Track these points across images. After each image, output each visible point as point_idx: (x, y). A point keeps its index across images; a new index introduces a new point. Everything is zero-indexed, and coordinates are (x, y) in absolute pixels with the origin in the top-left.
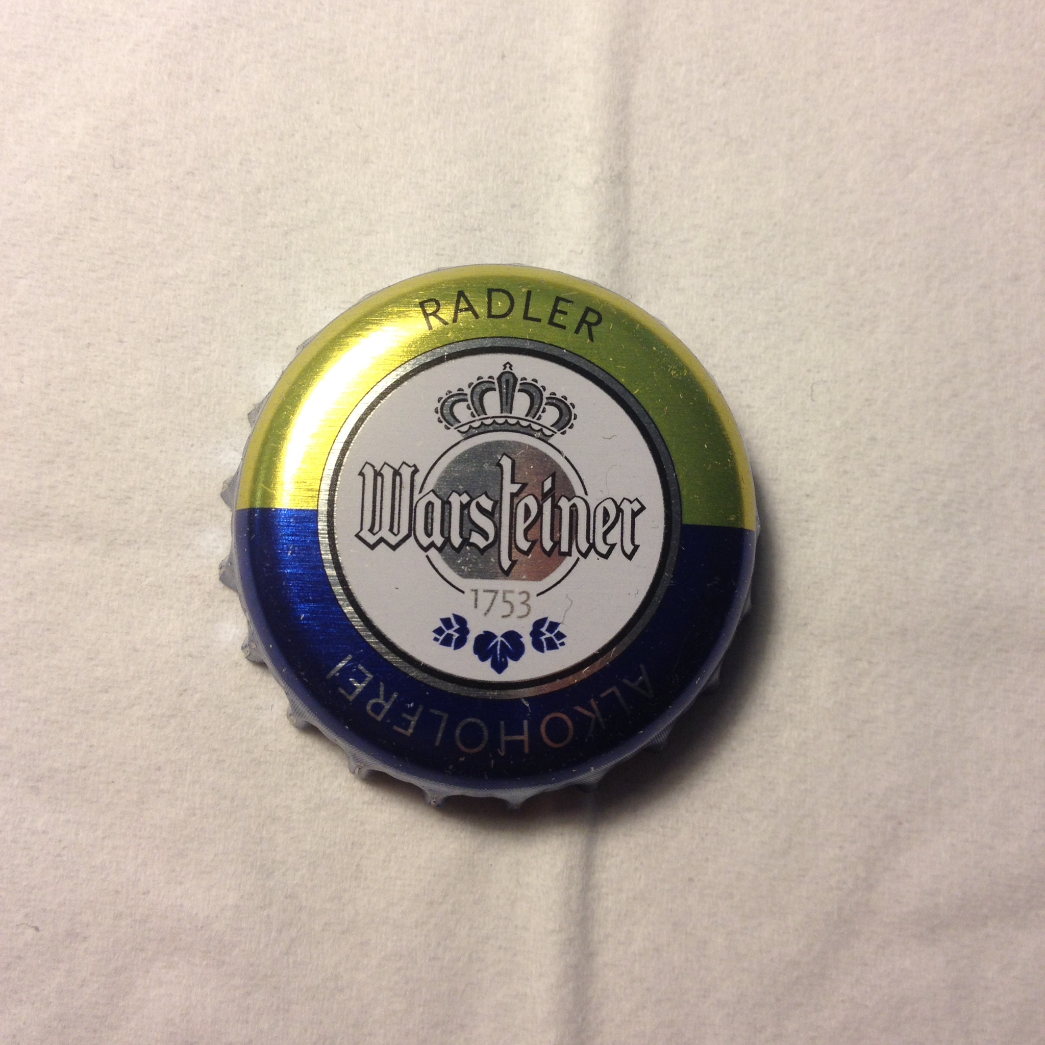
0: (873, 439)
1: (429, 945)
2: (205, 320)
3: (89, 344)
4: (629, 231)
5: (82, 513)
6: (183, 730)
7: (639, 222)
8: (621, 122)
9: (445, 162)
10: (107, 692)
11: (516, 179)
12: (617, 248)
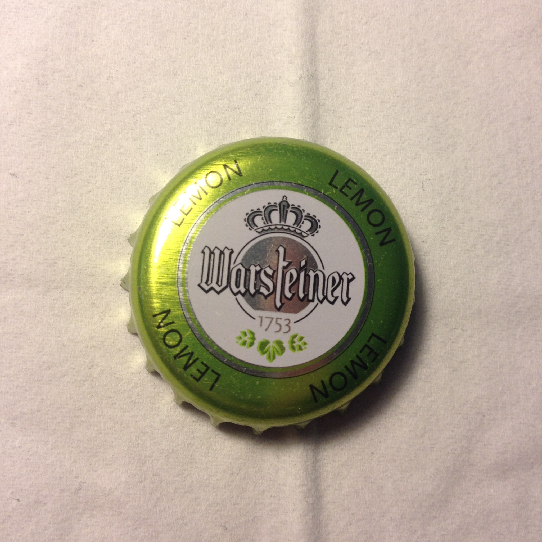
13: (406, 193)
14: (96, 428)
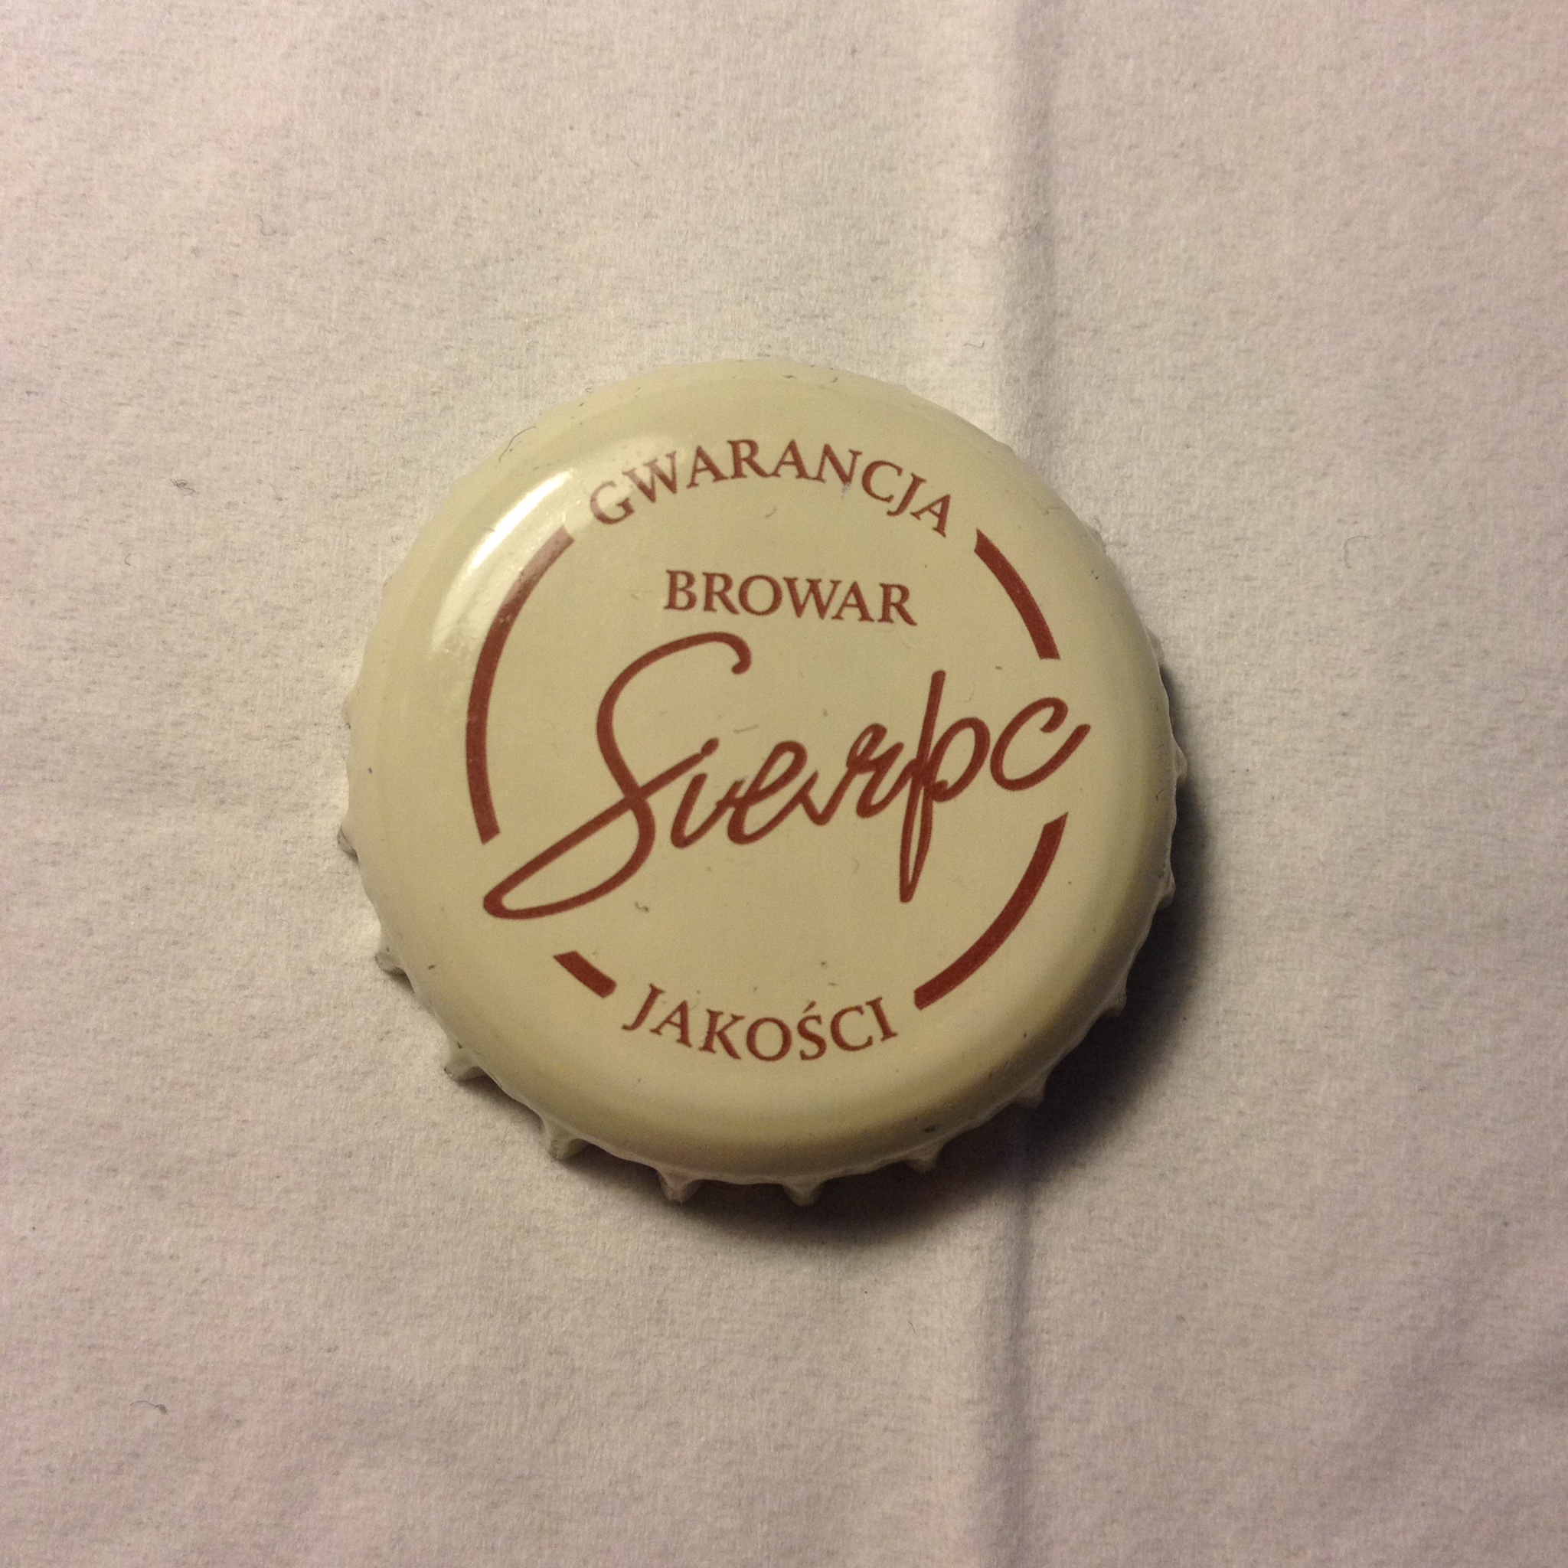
0: (1444, 624)
1: (774, 1426)
2: (405, 462)
3: (229, 503)
4: (1055, 313)
5: (225, 762)
6: (386, 1093)
7: (1069, 298)
8: (1038, 147)
9: (769, 214)
10: (266, 1036)
11: (878, 237)
12: (1036, 339)
13: (1297, 574)
14: (392, 1210)
